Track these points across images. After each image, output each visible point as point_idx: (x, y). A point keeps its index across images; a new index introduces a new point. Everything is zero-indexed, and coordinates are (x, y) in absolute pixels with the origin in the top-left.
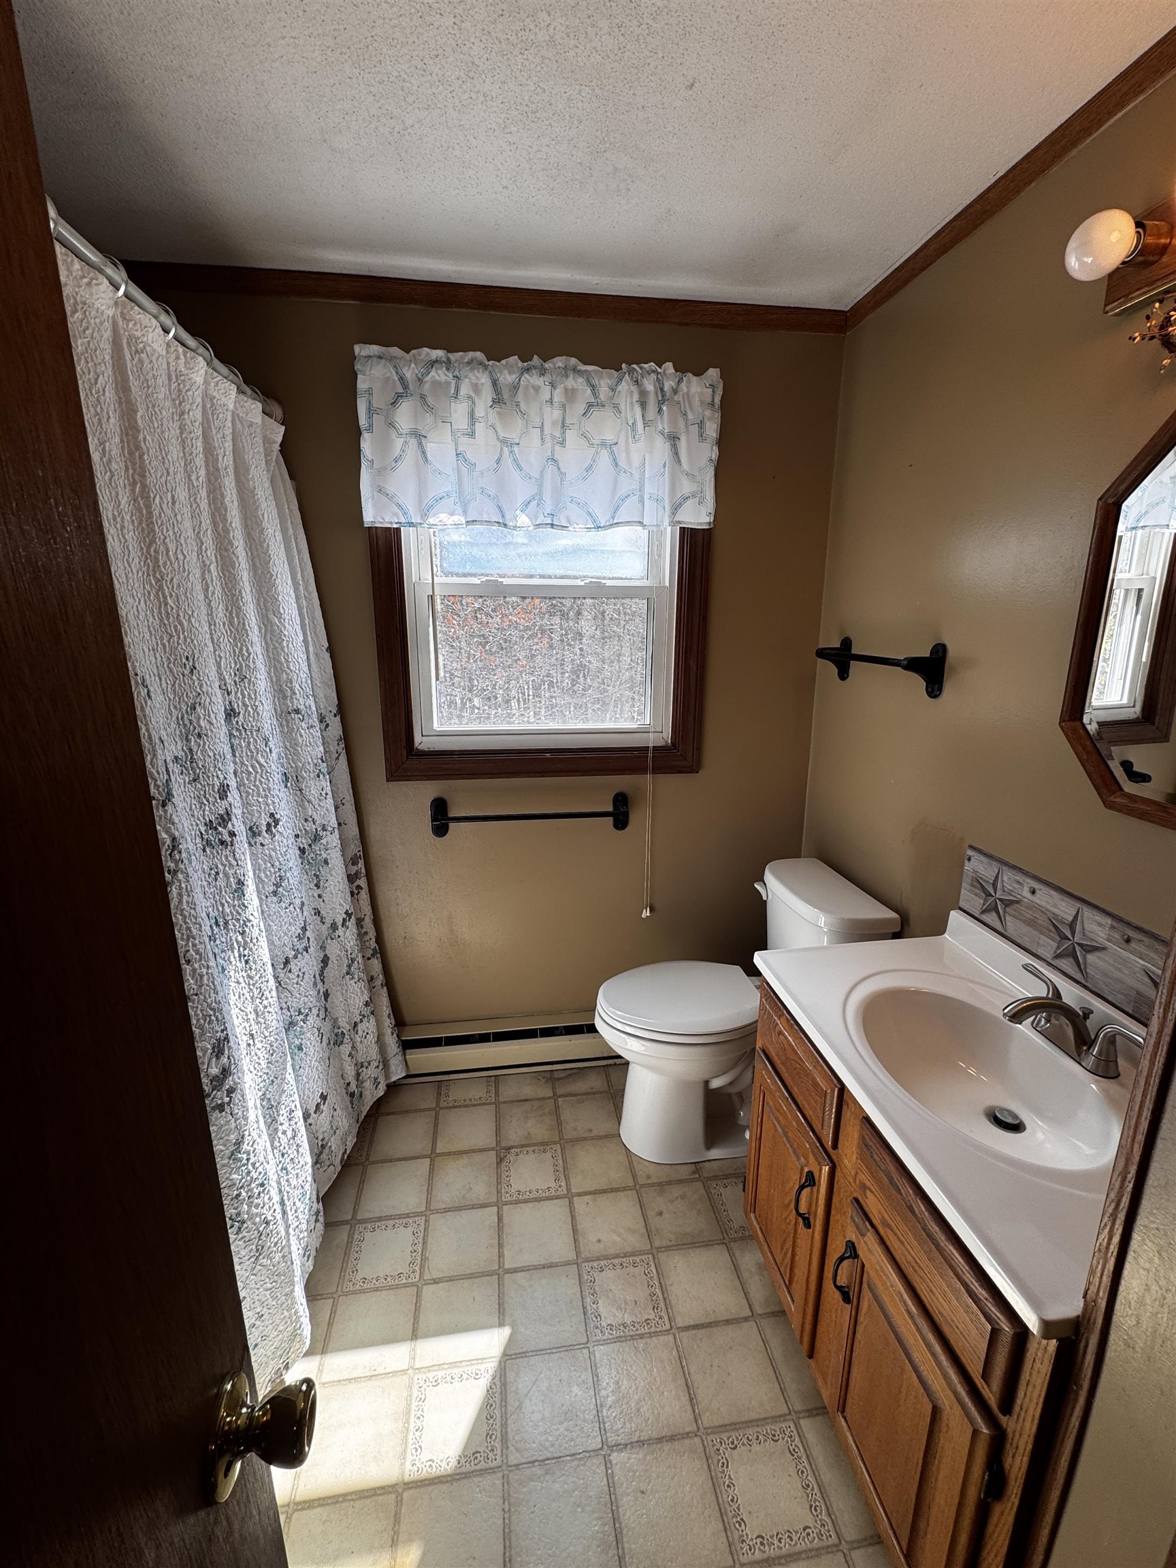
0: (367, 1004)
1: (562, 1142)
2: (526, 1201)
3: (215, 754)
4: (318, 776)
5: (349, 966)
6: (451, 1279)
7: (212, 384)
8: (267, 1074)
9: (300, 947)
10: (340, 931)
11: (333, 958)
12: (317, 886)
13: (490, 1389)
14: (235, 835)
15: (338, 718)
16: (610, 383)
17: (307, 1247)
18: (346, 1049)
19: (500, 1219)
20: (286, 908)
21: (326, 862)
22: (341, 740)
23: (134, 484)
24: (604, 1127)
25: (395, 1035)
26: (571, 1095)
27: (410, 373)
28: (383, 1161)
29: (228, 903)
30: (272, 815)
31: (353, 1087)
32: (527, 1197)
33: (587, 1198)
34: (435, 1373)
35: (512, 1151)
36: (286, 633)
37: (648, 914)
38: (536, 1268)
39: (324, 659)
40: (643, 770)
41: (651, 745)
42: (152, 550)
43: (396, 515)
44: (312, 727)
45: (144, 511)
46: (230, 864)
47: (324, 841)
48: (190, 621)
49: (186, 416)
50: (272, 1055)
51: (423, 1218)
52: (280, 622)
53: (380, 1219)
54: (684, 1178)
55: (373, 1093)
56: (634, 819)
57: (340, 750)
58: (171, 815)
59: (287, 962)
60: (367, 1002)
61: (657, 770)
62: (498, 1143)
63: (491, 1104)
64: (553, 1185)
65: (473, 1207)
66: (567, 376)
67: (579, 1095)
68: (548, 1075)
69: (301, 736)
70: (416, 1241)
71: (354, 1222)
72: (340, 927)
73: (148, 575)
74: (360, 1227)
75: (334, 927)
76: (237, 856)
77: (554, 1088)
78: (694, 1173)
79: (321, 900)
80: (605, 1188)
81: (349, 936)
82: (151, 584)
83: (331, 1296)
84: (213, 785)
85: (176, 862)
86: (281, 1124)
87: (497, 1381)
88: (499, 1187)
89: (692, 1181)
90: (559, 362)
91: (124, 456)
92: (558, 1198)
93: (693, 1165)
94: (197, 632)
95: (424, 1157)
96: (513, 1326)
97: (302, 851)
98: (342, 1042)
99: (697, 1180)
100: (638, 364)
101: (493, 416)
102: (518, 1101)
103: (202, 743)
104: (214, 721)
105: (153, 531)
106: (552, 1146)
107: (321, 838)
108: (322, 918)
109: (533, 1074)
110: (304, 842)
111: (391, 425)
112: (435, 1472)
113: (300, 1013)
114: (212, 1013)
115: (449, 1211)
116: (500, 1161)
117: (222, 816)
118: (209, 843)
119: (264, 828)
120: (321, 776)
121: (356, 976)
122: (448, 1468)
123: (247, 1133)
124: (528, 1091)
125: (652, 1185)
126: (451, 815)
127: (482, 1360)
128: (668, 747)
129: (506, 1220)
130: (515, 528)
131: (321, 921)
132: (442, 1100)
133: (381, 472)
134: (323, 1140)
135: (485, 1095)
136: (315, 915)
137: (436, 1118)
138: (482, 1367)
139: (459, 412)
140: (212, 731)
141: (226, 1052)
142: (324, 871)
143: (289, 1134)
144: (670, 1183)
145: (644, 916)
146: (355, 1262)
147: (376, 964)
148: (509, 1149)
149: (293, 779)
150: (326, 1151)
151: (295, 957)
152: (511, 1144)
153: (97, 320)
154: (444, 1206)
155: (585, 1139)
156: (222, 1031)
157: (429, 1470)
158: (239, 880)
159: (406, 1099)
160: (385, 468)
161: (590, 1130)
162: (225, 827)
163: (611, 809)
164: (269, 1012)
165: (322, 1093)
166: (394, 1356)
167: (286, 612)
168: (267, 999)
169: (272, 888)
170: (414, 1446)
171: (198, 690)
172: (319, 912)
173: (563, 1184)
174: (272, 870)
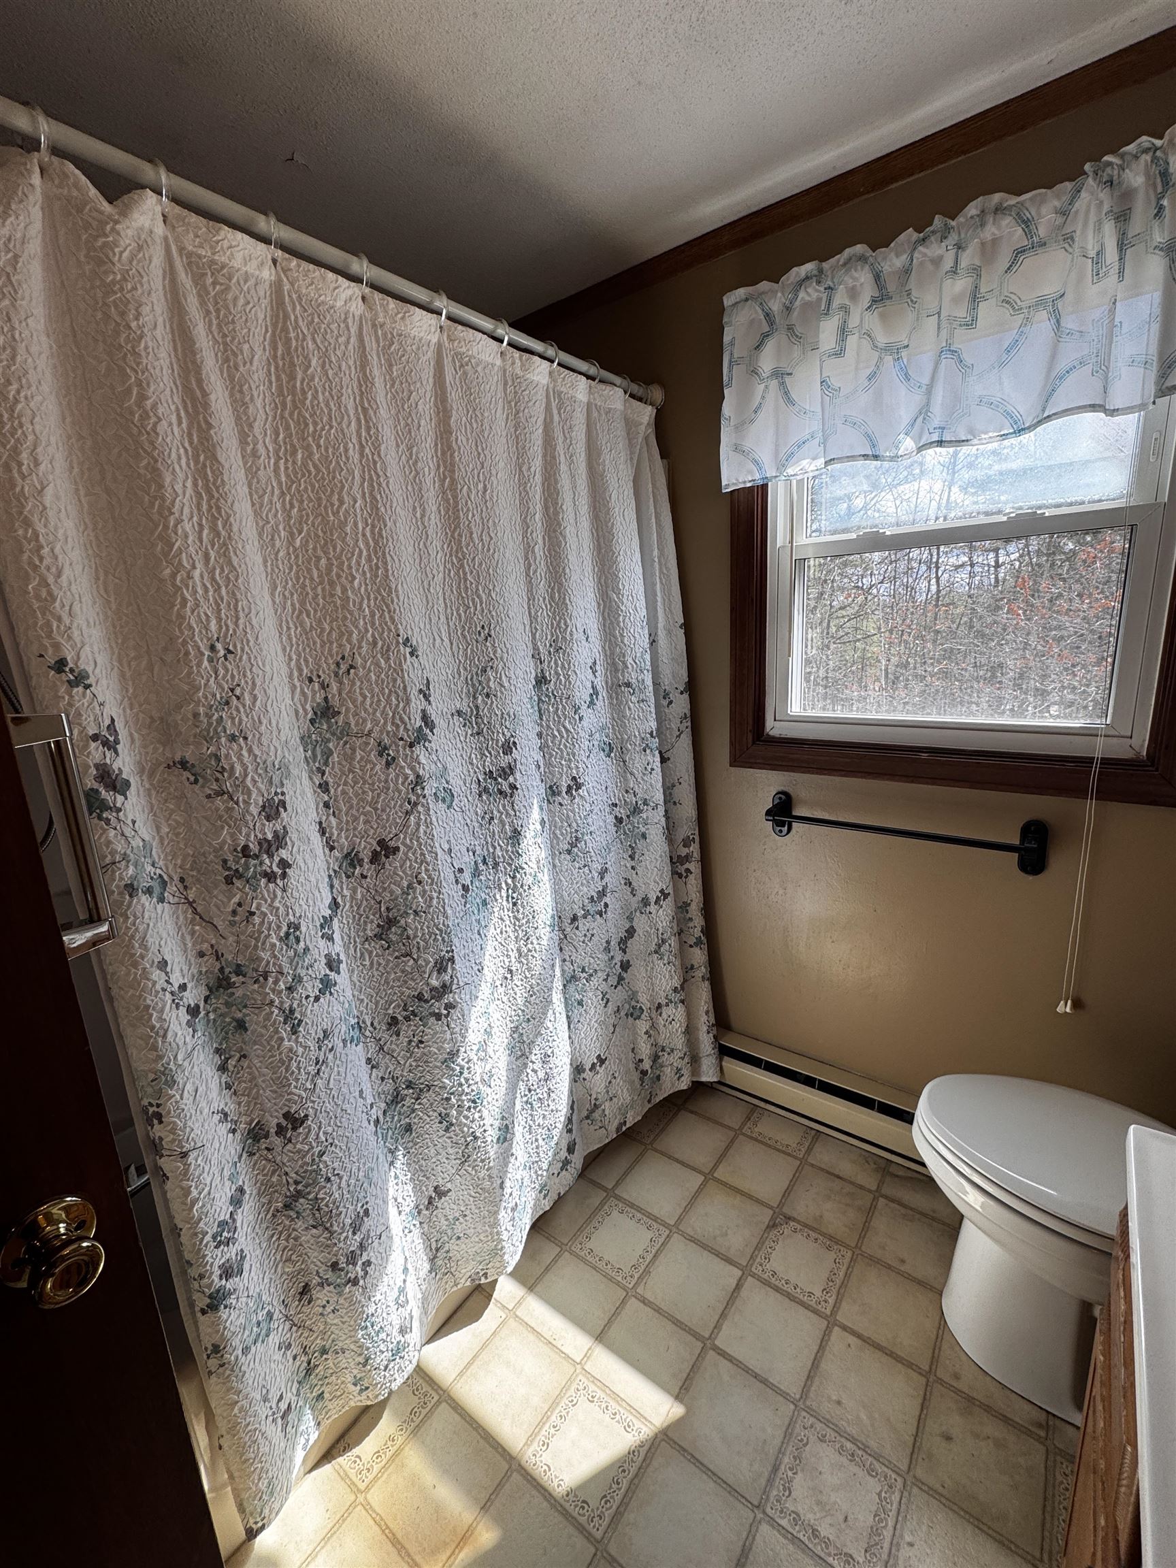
0: (675, 990)
1: (858, 1252)
2: (777, 1289)
3: (503, 713)
4: (645, 751)
5: (659, 946)
6: (658, 1310)
7: (560, 381)
8: (523, 1011)
9: (592, 908)
10: (653, 908)
11: (639, 931)
12: (632, 857)
13: (632, 1453)
14: (517, 789)
15: (686, 696)
16: (1057, 203)
17: (545, 1186)
18: (643, 1026)
19: (738, 1287)
20: (580, 868)
21: (644, 836)
22: (686, 718)
23: (443, 481)
24: (924, 1269)
25: (711, 1035)
26: (900, 1203)
27: (775, 306)
28: (663, 1153)
29: (501, 847)
30: (574, 778)
31: (646, 1065)
32: (780, 1285)
33: (852, 1340)
34: (596, 1389)
35: (792, 1224)
36: (624, 608)
37: (1068, 1010)
38: (747, 1370)
39: (676, 636)
40: (1080, 792)
41: (1098, 754)
42: (456, 534)
43: (750, 472)
44: (643, 701)
45: (451, 501)
46: (507, 813)
47: (644, 815)
48: (490, 594)
49: (521, 414)
50: (531, 996)
51: (668, 1232)
52: (618, 598)
53: (632, 1206)
54: (1017, 1419)
55: (673, 1082)
56: (1057, 863)
57: (683, 727)
58: (418, 756)
59: (574, 918)
60: (676, 988)
61: (1104, 795)
62: (781, 1204)
63: (796, 1158)
64: (818, 1293)
65: (718, 1254)
66: (983, 225)
67: (912, 1209)
68: (883, 1163)
69: (630, 709)
70: (649, 1249)
71: (611, 1193)
72: (653, 903)
73: (451, 555)
74: (613, 1201)
75: (645, 902)
76: (516, 807)
77: (881, 1183)
78: (1040, 1426)
79: (634, 872)
80: (884, 1344)
81: (663, 916)
82: (453, 563)
83: (561, 1245)
84: (497, 741)
85: (418, 796)
86: (533, 1063)
87: (643, 1451)
88: (756, 1252)
89: (1029, 1433)
90: (972, 209)
91: (437, 457)
92: (815, 1312)
93: (1044, 1414)
94: (496, 604)
95: (700, 1172)
96: (689, 1410)
97: (619, 820)
98: (639, 1018)
99: (1039, 1439)
100: (1113, 152)
101: (873, 321)
102: (828, 1172)
103: (489, 702)
104: (506, 684)
105: (458, 517)
106: (842, 1249)
107: (641, 811)
108: (633, 890)
109: (864, 1153)
110: (622, 812)
111: (755, 372)
112: (545, 1480)
113: (583, 971)
114: (438, 932)
115: (693, 1242)
116: (772, 1226)
117: (503, 769)
118: (486, 790)
119: (564, 790)
120: (648, 751)
121: (666, 958)
122: (558, 1490)
123: (463, 1050)
124: (846, 1167)
125: (958, 1391)
126: (794, 814)
127: (641, 1417)
128: (1143, 761)
129: (744, 1293)
130: (894, 458)
131: (632, 893)
132: (748, 1125)
133: (740, 428)
134: (596, 1099)
135: (795, 1145)
136: (625, 884)
137: (732, 1142)
138: (638, 1424)
139: (828, 331)
140: (502, 693)
141: (449, 970)
142: (640, 844)
143: (541, 1074)
144: (988, 1409)
145: (1060, 1009)
146: (593, 1230)
147: (699, 956)
148: (789, 1218)
149: (615, 749)
150: (599, 1111)
151: (585, 917)
152: (795, 1215)
153: (414, 347)
154: (692, 1234)
155: (889, 1267)
156: (448, 952)
157: (543, 1474)
158: (516, 829)
159: (715, 1106)
160: (743, 423)
161: (903, 1261)
162: (505, 779)
163: (1016, 841)
164: (533, 957)
165: (599, 1055)
166: (575, 1341)
167: (627, 588)
168: (532, 943)
169: (566, 847)
170: (543, 1438)
171: (492, 655)
172: (630, 884)
173: (831, 1301)
174: (568, 829)
